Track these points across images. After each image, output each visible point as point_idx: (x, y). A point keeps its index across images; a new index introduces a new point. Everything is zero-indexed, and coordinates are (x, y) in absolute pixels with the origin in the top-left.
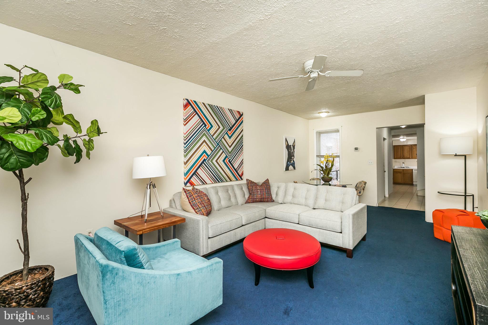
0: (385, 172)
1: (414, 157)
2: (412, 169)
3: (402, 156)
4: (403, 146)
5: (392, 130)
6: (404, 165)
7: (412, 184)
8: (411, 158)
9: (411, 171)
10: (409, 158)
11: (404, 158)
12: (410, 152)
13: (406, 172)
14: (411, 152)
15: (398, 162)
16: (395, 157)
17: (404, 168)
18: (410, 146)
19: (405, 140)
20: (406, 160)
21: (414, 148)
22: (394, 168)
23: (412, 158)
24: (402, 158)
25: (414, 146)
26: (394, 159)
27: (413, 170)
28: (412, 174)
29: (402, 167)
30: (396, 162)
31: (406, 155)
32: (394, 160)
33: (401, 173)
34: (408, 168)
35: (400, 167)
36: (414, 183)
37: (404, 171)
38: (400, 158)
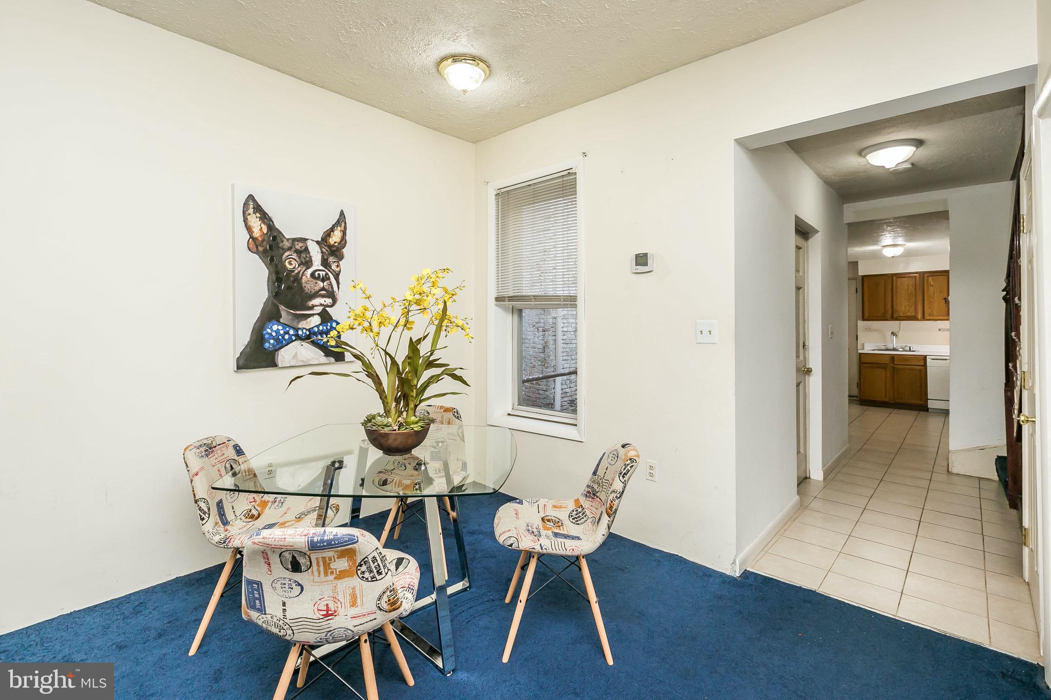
0: (809, 371)
1: (930, 315)
2: (925, 357)
3: (890, 312)
4: (894, 278)
5: (845, 205)
6: (895, 343)
7: (921, 406)
8: (920, 316)
9: (922, 363)
10: (914, 318)
11: (894, 317)
12: (916, 298)
13: (902, 367)
14: (920, 297)
15: (876, 330)
16: (866, 315)
17: (894, 349)
18: (915, 277)
19: (898, 251)
20: (904, 323)
21: (932, 283)
22: (863, 349)
23: (924, 318)
24: (888, 316)
25: (930, 278)
26: (864, 319)
27: (928, 360)
28: (924, 370)
29: (890, 347)
30: (868, 329)
31: (903, 308)
32: (861, 324)
33: (885, 368)
34: (910, 350)
35: (883, 348)
36: (931, 404)
37: (896, 363)
38: (884, 318)
